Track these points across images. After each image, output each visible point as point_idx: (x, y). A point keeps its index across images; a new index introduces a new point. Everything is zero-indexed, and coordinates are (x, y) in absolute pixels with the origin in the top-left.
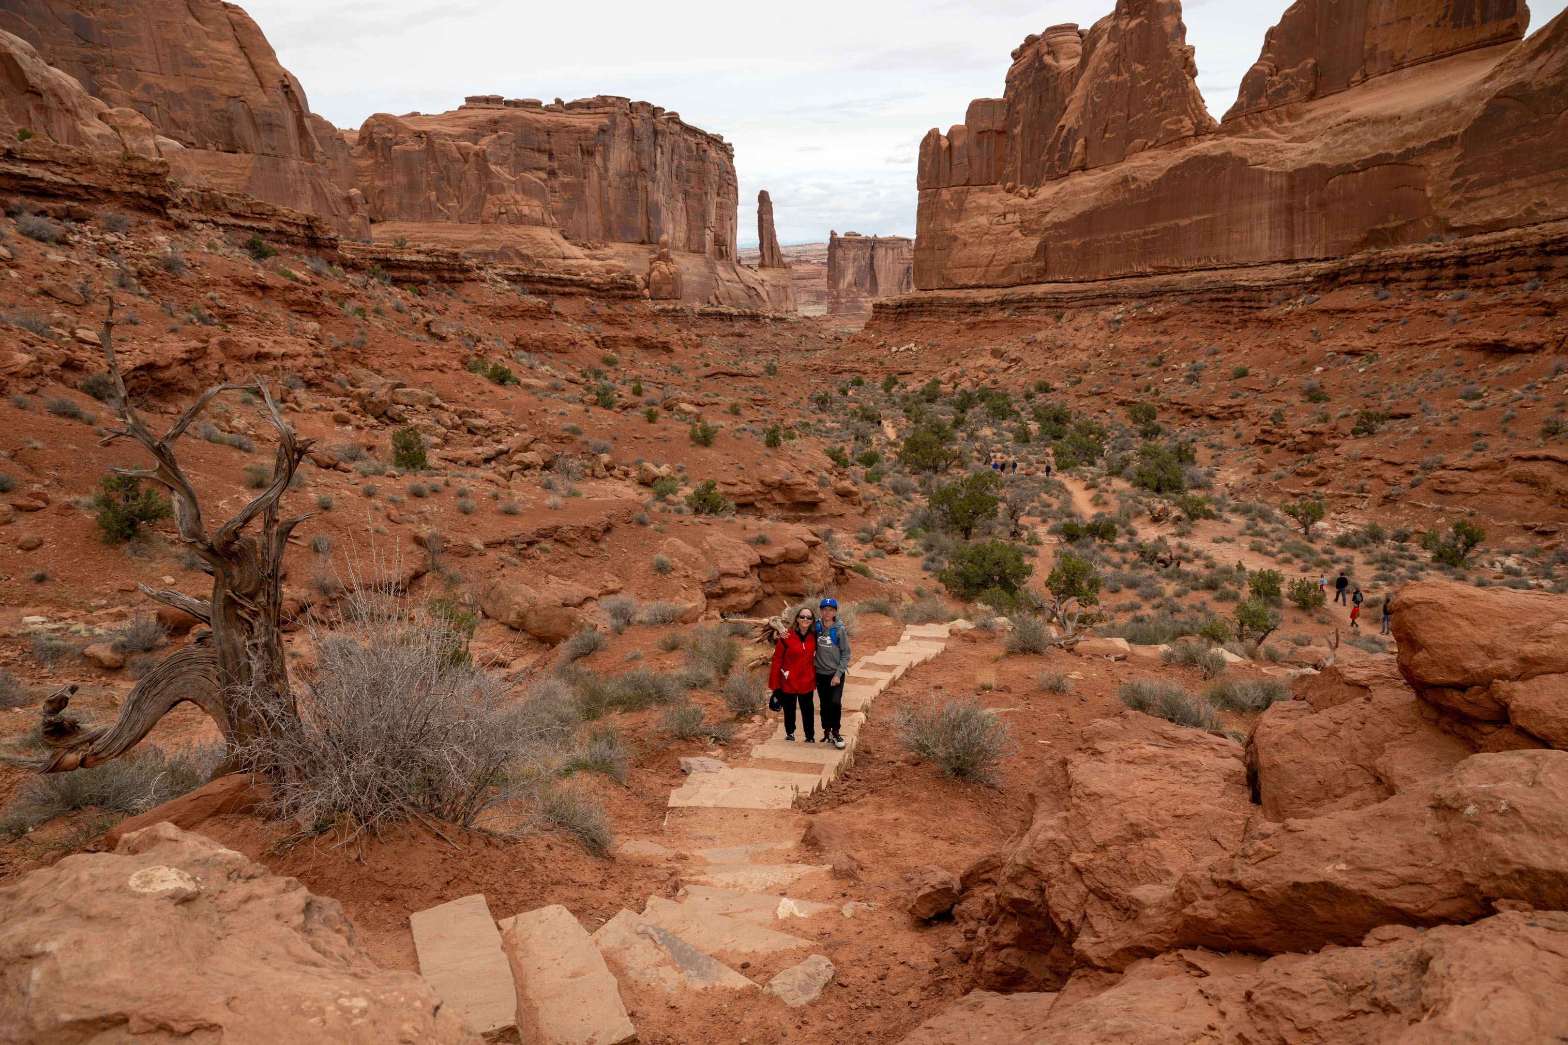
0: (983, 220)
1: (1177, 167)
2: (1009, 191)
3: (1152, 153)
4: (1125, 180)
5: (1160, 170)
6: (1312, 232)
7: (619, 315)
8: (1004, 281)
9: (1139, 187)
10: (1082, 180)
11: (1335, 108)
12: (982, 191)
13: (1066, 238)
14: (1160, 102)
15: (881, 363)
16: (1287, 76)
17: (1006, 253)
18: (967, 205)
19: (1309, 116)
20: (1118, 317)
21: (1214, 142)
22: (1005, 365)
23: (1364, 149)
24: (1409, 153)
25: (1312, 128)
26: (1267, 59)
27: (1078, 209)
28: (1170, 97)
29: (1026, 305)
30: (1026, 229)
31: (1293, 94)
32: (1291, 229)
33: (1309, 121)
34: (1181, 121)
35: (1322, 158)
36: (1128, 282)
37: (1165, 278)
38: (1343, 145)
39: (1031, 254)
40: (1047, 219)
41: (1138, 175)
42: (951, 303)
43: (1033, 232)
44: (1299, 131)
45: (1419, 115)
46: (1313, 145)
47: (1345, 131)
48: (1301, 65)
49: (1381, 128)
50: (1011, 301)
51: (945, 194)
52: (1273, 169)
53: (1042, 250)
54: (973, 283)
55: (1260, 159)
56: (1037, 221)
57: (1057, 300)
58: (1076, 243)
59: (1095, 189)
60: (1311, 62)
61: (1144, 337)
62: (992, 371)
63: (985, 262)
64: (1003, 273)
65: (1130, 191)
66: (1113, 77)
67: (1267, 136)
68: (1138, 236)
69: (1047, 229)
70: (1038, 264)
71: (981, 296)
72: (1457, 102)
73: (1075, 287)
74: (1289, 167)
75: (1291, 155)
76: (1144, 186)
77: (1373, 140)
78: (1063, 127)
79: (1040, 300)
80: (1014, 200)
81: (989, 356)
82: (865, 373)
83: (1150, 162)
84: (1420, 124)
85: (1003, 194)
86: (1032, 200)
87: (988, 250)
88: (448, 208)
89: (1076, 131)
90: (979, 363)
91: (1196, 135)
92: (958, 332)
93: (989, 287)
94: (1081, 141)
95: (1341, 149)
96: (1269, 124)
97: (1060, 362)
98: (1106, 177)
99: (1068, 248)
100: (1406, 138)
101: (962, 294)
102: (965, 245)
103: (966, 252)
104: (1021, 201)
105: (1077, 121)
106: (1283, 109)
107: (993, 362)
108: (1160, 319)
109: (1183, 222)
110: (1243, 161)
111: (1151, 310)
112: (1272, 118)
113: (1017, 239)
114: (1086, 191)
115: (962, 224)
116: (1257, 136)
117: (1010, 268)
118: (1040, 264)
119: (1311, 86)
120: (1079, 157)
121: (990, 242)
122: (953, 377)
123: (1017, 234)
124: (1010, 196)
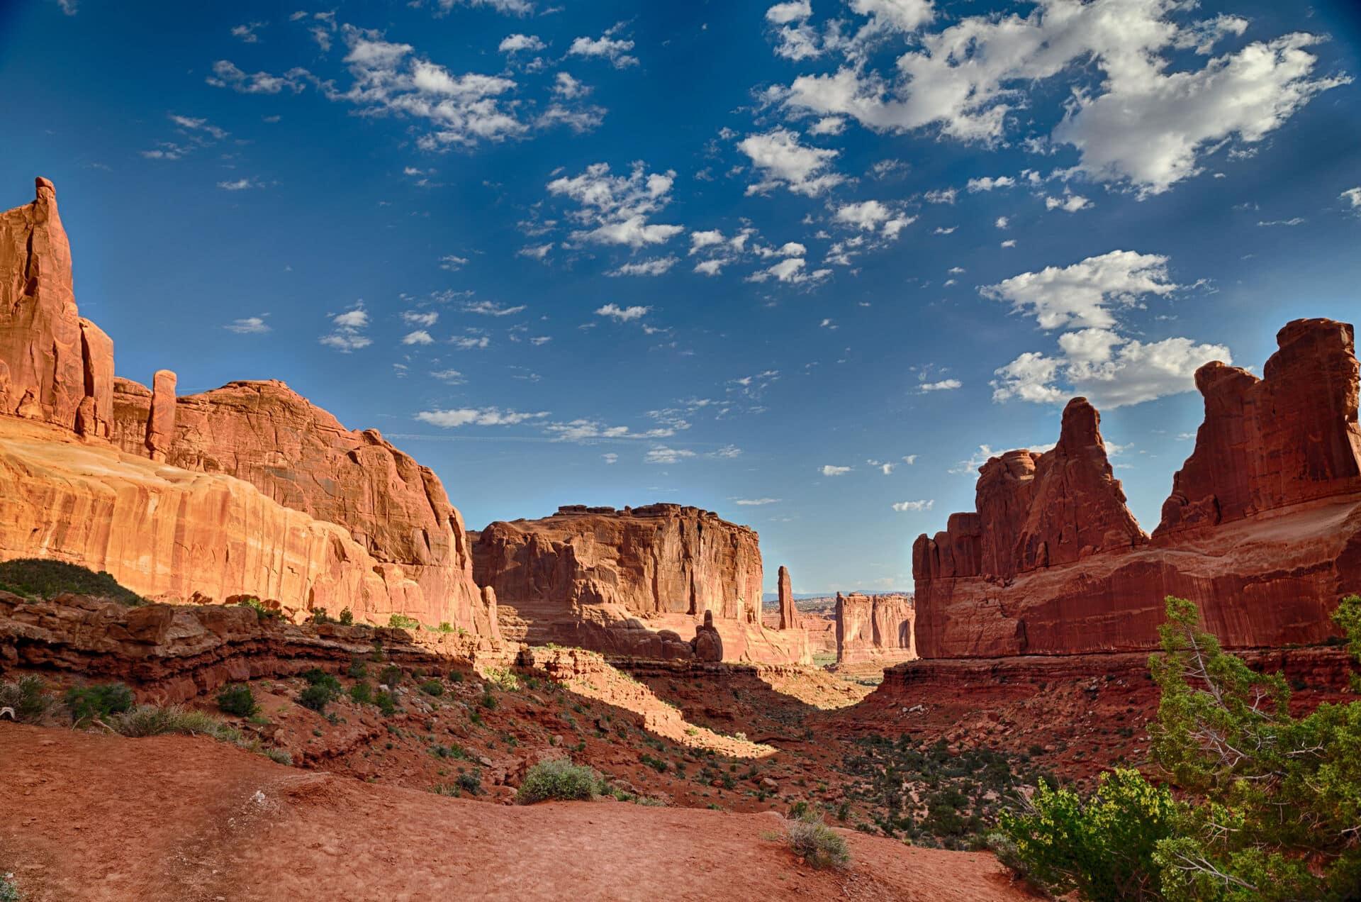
0: (969, 604)
1: (1122, 569)
2: (988, 581)
3: (1100, 556)
4: (1082, 576)
5: (1109, 570)
6: (1240, 625)
7: (692, 691)
8: (993, 653)
9: (1094, 583)
10: (1049, 575)
11: (1237, 532)
12: (966, 580)
13: (1040, 619)
14: (1100, 519)
15: (896, 722)
16: (1196, 506)
17: (990, 630)
18: (955, 592)
19: (1218, 537)
20: (1092, 688)
21: (1149, 552)
22: (1001, 727)
23: (1266, 566)
24: (1300, 572)
25: (1223, 545)
26: (1178, 494)
27: (1047, 597)
28: (1107, 516)
29: (1013, 673)
30: (1006, 612)
31: (1204, 520)
32: (1222, 621)
33: (1220, 540)
34: (1119, 534)
35: (1235, 570)
36: (1097, 658)
37: (1128, 656)
38: (1249, 561)
39: (1013, 631)
40: (1022, 604)
41: (1091, 573)
42: (951, 670)
43: (1012, 614)
44: (1213, 548)
45: (1301, 545)
46: (1225, 559)
47: (1248, 551)
48: (1205, 500)
49: (1274, 551)
50: (1001, 670)
51: (937, 584)
52: (1199, 576)
53: (1021, 628)
54: (967, 654)
55: (1187, 568)
56: (1015, 606)
57: (1040, 670)
58: (1049, 624)
59: (1059, 582)
60: (1212, 497)
61: (1117, 705)
62: (990, 732)
63: (975, 637)
64: (991, 647)
65: (1087, 585)
66: (1060, 499)
67: (1190, 551)
68: (1100, 621)
69: (1023, 612)
70: (1020, 640)
71: (975, 665)
72: (1327, 538)
73: (1053, 660)
74: (1211, 575)
75: (1213, 565)
76: (1098, 582)
77: (1272, 560)
78: (1026, 533)
79: (1025, 669)
80: (993, 588)
81: (986, 719)
82: (882, 730)
83: (1100, 563)
84: (1304, 551)
85: (983, 583)
86: (1008, 589)
87: (976, 628)
88: (541, 590)
89: (1037, 537)
90: (979, 725)
91: (1133, 544)
92: (959, 695)
93: (980, 658)
94: (1042, 544)
95: (1248, 564)
96: (1189, 540)
97: (1049, 726)
98: (1066, 574)
99: (1043, 627)
100: (1294, 561)
101: (959, 663)
102: (957, 623)
103: (959, 628)
104: (998, 589)
105: (1037, 529)
106: (1198, 530)
107: (992, 725)
108: (1128, 691)
109: (1136, 612)
110: (1173, 568)
111: (1120, 682)
112: (1191, 536)
113: (1000, 620)
114: (1053, 583)
115: (952, 606)
116: (1181, 549)
117: (996, 643)
118: (1022, 639)
119: (1216, 515)
120: (1042, 557)
121: (978, 622)
122: (958, 737)
123: (999, 615)
124: (990, 585)
